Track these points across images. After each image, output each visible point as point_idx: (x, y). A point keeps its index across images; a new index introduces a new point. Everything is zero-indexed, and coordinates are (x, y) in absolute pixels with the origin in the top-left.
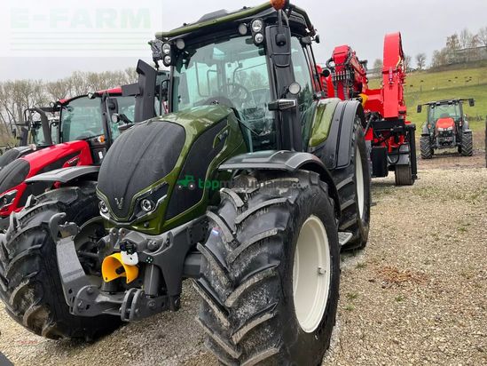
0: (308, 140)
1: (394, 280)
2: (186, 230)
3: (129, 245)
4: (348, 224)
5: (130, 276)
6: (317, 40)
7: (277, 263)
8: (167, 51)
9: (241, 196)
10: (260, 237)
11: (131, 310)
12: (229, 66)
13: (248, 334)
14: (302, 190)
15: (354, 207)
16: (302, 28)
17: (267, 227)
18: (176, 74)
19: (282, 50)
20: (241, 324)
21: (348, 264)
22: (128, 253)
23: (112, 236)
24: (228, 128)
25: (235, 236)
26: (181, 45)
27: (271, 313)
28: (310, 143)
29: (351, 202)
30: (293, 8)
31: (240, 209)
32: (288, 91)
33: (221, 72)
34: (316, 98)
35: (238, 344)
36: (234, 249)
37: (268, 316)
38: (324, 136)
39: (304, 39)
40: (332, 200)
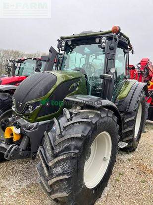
0: (117, 96)
1: (144, 171)
2: (46, 123)
3: (18, 124)
4: (127, 139)
5: (15, 138)
6: (133, 52)
7: (77, 151)
8: (63, 45)
9: (71, 114)
10: (72, 136)
11: (9, 154)
12: (91, 57)
13: (56, 182)
14: (102, 118)
15: (132, 132)
16: (125, 45)
17: (78, 132)
18: (66, 55)
19: (112, 52)
20: (54, 176)
21: (124, 157)
22: (16, 128)
23: (13, 119)
24: (80, 82)
25: (61, 132)
26: (70, 43)
27: (68, 175)
28: (118, 97)
29: (131, 129)
30: (122, 34)
31: (68, 120)
32: (110, 71)
33: (87, 59)
34: (125, 78)
35: (51, 186)
36: (59, 138)
37: (66, 177)
38: (125, 96)
39: (126, 51)
40: (118, 126)
